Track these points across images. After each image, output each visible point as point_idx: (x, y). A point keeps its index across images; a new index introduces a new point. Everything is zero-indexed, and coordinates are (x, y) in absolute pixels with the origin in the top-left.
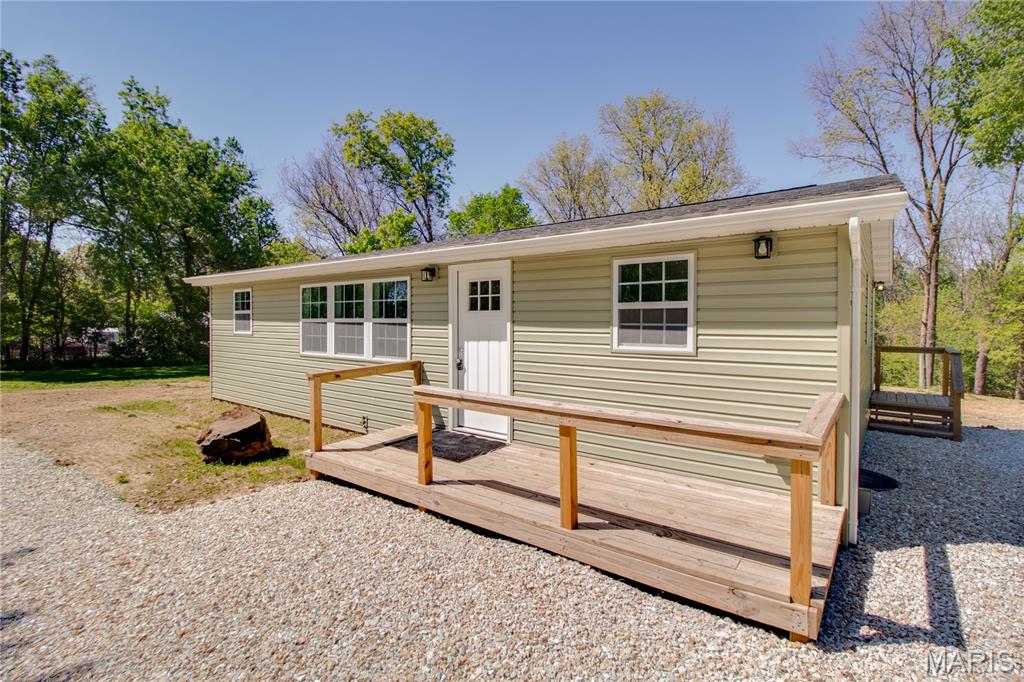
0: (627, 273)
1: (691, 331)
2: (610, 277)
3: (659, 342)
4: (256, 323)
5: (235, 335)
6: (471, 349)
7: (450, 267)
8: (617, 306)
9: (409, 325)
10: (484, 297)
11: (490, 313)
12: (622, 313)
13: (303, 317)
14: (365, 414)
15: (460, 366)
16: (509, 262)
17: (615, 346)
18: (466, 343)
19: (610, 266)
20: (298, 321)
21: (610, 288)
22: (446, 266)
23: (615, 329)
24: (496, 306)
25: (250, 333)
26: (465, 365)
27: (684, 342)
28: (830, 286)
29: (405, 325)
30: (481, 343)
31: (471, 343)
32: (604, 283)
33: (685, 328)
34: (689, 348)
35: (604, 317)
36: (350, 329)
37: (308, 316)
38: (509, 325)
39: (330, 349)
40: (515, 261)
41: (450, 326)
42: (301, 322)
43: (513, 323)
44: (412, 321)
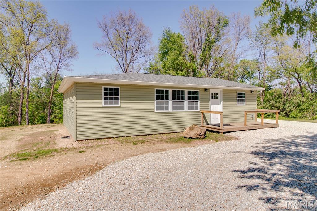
1: (245, 102)
4: (122, 101)
7: (210, 89)
8: (237, 99)
9: (199, 102)
10: (215, 96)
11: (216, 99)
13: (156, 99)
14: (185, 126)
16: (222, 90)
18: (211, 106)
21: (237, 96)
23: (237, 102)
24: (217, 98)
25: (119, 105)
26: (211, 110)
27: (244, 104)
29: (198, 102)
30: (214, 106)
33: (244, 102)
36: (178, 103)
37: (159, 99)
38: (222, 101)
39: (171, 109)
40: (223, 90)
41: (210, 102)
42: (155, 101)
43: (223, 101)
44: (200, 101)
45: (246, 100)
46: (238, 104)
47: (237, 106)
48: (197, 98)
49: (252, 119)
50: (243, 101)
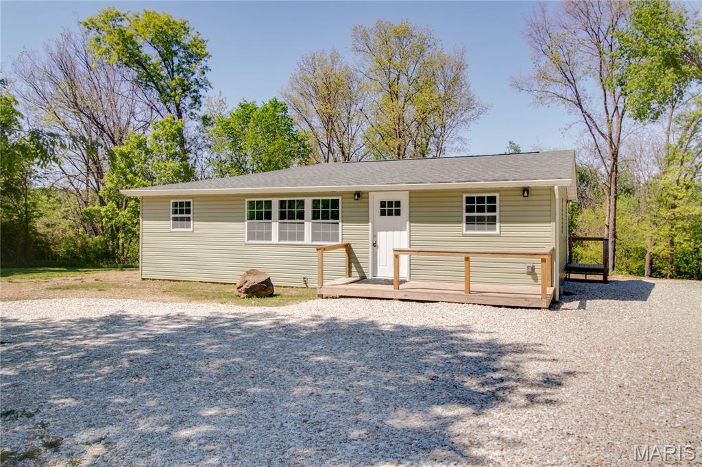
0: (469, 200)
1: (498, 225)
2: (462, 202)
3: (484, 230)
5: (173, 232)
6: (382, 236)
7: (370, 193)
8: (465, 214)
9: (340, 224)
10: (390, 209)
11: (394, 217)
12: (467, 217)
13: (248, 219)
14: (304, 276)
15: (375, 245)
16: (408, 192)
17: (464, 232)
18: (378, 233)
19: (461, 197)
20: (244, 221)
21: (462, 206)
22: (367, 193)
23: (464, 224)
24: (398, 213)
25: (191, 230)
26: (378, 244)
27: (495, 229)
28: (548, 208)
29: (338, 223)
30: (388, 232)
31: (382, 233)
32: (459, 204)
33: (495, 224)
34: (497, 232)
35: (459, 219)
36: (291, 226)
37: (253, 218)
38: (408, 223)
39: (275, 238)
40: (411, 192)
41: (370, 224)
42: (246, 223)
43: (410, 222)
44: (342, 221)
45: (502, 219)
46: (467, 229)
47: (464, 235)
48: (335, 216)
49: (530, 277)
50: (492, 220)
